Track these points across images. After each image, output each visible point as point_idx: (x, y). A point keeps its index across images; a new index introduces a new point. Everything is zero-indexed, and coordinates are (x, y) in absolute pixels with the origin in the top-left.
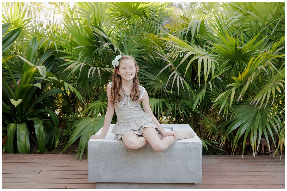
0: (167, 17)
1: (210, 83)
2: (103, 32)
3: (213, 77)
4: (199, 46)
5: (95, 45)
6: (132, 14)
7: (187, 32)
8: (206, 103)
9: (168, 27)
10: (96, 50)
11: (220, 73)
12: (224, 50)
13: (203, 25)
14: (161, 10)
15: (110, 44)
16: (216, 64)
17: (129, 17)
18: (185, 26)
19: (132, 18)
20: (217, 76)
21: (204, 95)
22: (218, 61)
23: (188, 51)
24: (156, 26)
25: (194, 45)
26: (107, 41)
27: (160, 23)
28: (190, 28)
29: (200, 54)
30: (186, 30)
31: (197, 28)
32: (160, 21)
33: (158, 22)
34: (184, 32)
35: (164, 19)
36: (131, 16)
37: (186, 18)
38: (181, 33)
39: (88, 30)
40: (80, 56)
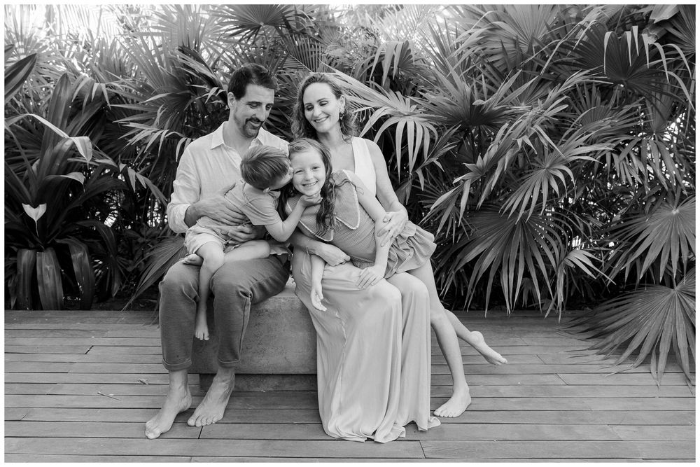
0: (332, 28)
1: (419, 172)
2: (203, 62)
3: (426, 162)
4: (398, 93)
5: (188, 92)
6: (262, 24)
7: (374, 65)
8: (413, 207)
9: (336, 52)
10: (191, 102)
11: (441, 152)
12: (449, 106)
13: (406, 51)
14: (319, 15)
15: (221, 91)
16: (431, 132)
17: (256, 29)
18: (370, 50)
19: (263, 29)
20: (434, 160)
21: (408, 198)
22: (435, 126)
23: (376, 109)
24: (311, 47)
25: (388, 92)
26: (212, 83)
27: (317, 42)
28: (380, 56)
29: (400, 113)
30: (372, 60)
31: (394, 56)
32: (319, 36)
33: (314, 40)
34: (369, 63)
35: (326, 32)
36: (260, 26)
37: (372, 35)
38: (362, 66)
39: (172, 61)
40: (159, 114)
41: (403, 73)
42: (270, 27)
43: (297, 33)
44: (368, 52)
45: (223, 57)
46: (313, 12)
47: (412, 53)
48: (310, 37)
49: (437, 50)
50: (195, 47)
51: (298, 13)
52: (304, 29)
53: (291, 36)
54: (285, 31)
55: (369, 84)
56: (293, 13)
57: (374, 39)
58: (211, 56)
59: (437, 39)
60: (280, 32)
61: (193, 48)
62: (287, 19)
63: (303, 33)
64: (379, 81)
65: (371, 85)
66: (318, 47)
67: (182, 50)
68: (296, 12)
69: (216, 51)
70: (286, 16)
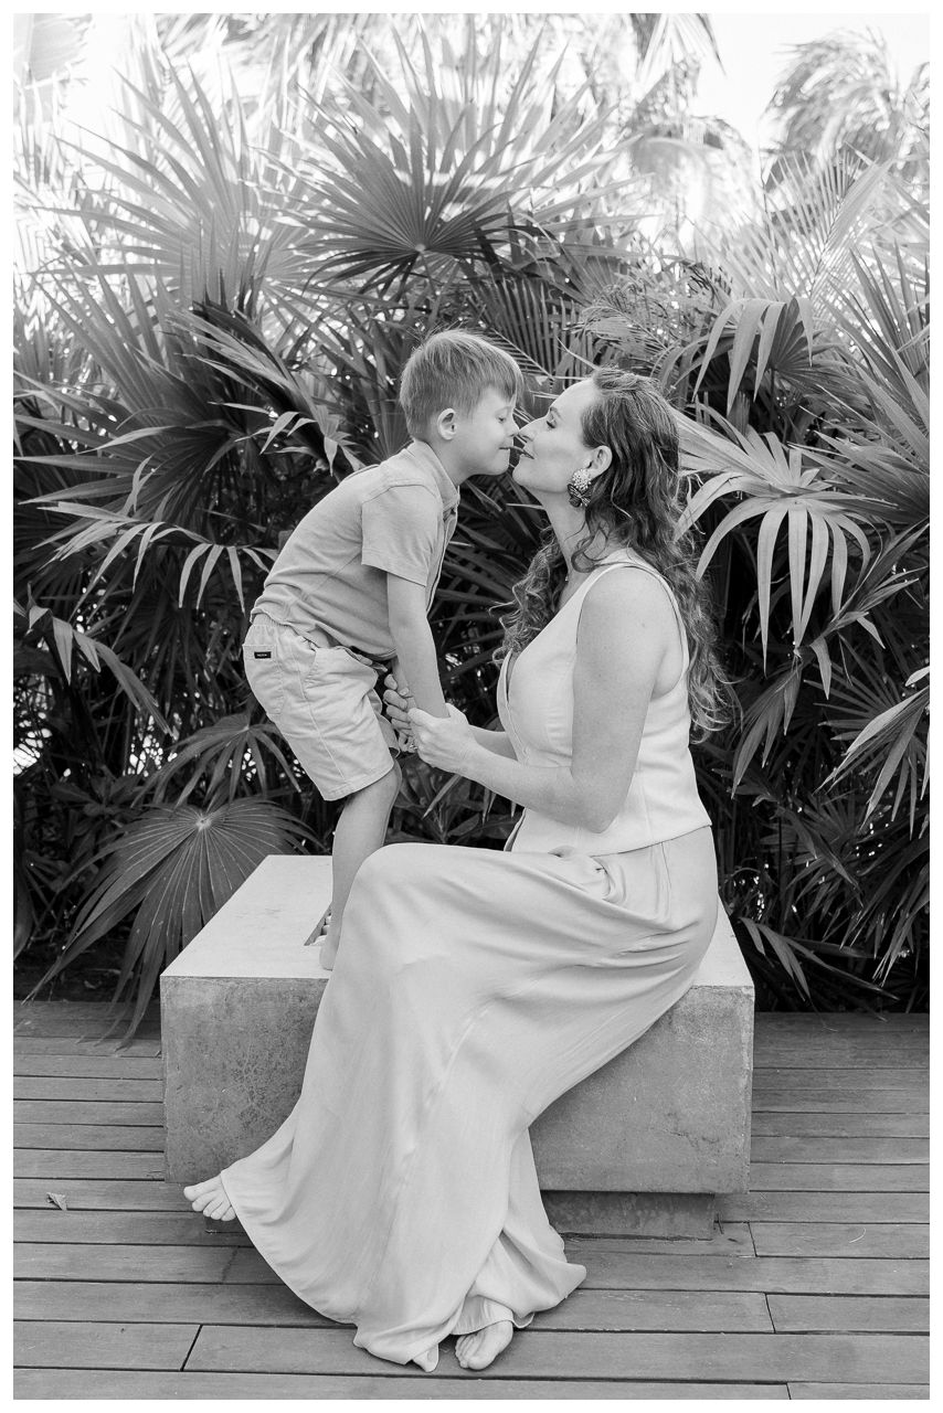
0: (604, 261)
1: (820, 648)
2: (262, 348)
3: (838, 620)
4: (772, 437)
5: (219, 423)
6: (421, 248)
7: (705, 362)
8: (806, 737)
9: (614, 327)
10: (224, 450)
11: (877, 597)
12: (898, 474)
13: (789, 325)
14: (572, 227)
15: (303, 421)
16: (851, 540)
17: (406, 262)
18: (699, 322)
19: (423, 263)
20: (860, 617)
21: (788, 716)
22: (863, 526)
23: (706, 476)
24: (550, 312)
25: (744, 433)
26: (283, 401)
27: (567, 298)
28: (722, 340)
29: (771, 489)
30: (703, 349)
31: (758, 338)
32: (571, 284)
33: (557, 293)
34: (697, 356)
35: (589, 274)
36: (417, 254)
37: (705, 283)
38: (678, 363)
39: (177, 342)
40: (138, 485)
41: (786, 385)
42: (443, 256)
43: (512, 274)
44: (693, 327)
45: (320, 334)
46: (557, 219)
47: (808, 333)
48: (547, 286)
49: (875, 325)
50: (241, 307)
51: (517, 223)
52: (533, 265)
53: (499, 282)
54: (480, 268)
55: (693, 410)
56: (504, 221)
57: (709, 293)
58: (289, 329)
59: (875, 297)
60: (468, 269)
61: (233, 307)
62: (488, 237)
63: (530, 273)
64: (719, 403)
65: (699, 416)
66: (568, 312)
67: (204, 313)
68: (511, 219)
69: (300, 318)
70: (483, 228)
